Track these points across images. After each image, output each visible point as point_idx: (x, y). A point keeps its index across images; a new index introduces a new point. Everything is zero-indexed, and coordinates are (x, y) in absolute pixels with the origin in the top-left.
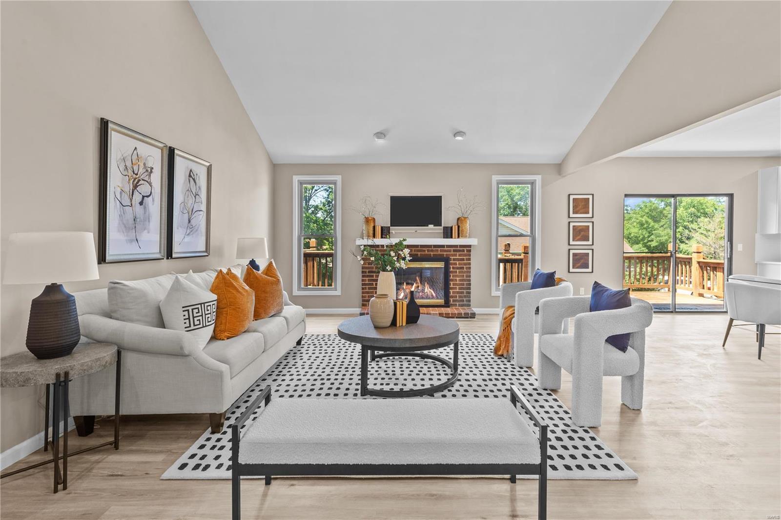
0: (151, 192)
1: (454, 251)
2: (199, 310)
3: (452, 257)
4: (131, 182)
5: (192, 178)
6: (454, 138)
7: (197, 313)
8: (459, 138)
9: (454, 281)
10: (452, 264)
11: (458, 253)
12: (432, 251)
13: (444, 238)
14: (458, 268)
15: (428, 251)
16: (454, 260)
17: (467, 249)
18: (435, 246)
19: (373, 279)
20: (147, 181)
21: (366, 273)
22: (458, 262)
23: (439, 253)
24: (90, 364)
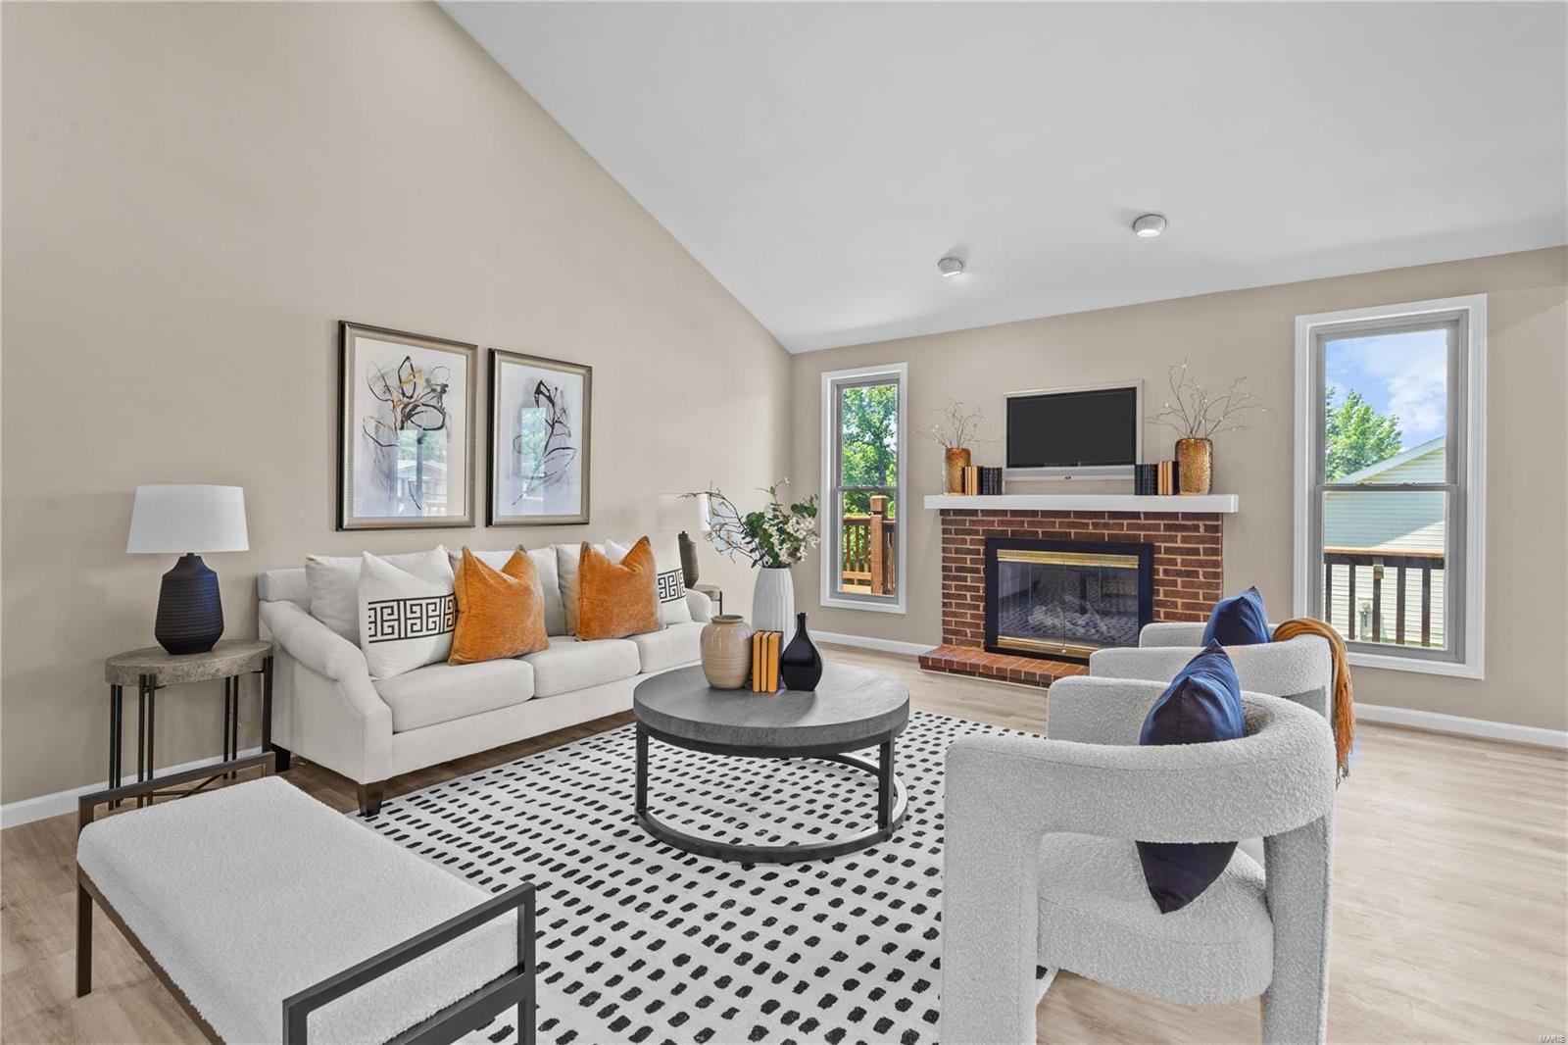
0: (443, 422)
1: (1168, 527)
2: (393, 611)
3: (1163, 545)
4: (399, 409)
5: (545, 396)
6: (1133, 234)
7: (389, 615)
8: (1146, 233)
9: (1168, 607)
10: (1162, 562)
11: (1179, 534)
12: (1106, 526)
13: (1136, 494)
14: (1179, 573)
15: (1096, 526)
16: (1168, 550)
17: (1207, 523)
18: (1113, 515)
19: (966, 586)
20: (434, 407)
21: (951, 571)
22: (1179, 559)
23: (1125, 531)
24: (186, 669)
